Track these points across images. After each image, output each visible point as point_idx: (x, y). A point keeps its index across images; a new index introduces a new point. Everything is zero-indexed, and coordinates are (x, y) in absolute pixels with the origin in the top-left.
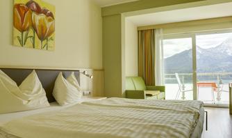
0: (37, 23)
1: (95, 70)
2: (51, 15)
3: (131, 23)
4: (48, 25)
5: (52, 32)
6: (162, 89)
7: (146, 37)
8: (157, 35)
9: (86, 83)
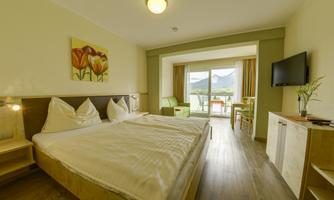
0: (93, 63)
1: (141, 94)
2: (105, 56)
3: (167, 63)
4: (103, 64)
5: (106, 69)
6: (188, 105)
7: (179, 71)
8: (186, 70)
9: (135, 102)
